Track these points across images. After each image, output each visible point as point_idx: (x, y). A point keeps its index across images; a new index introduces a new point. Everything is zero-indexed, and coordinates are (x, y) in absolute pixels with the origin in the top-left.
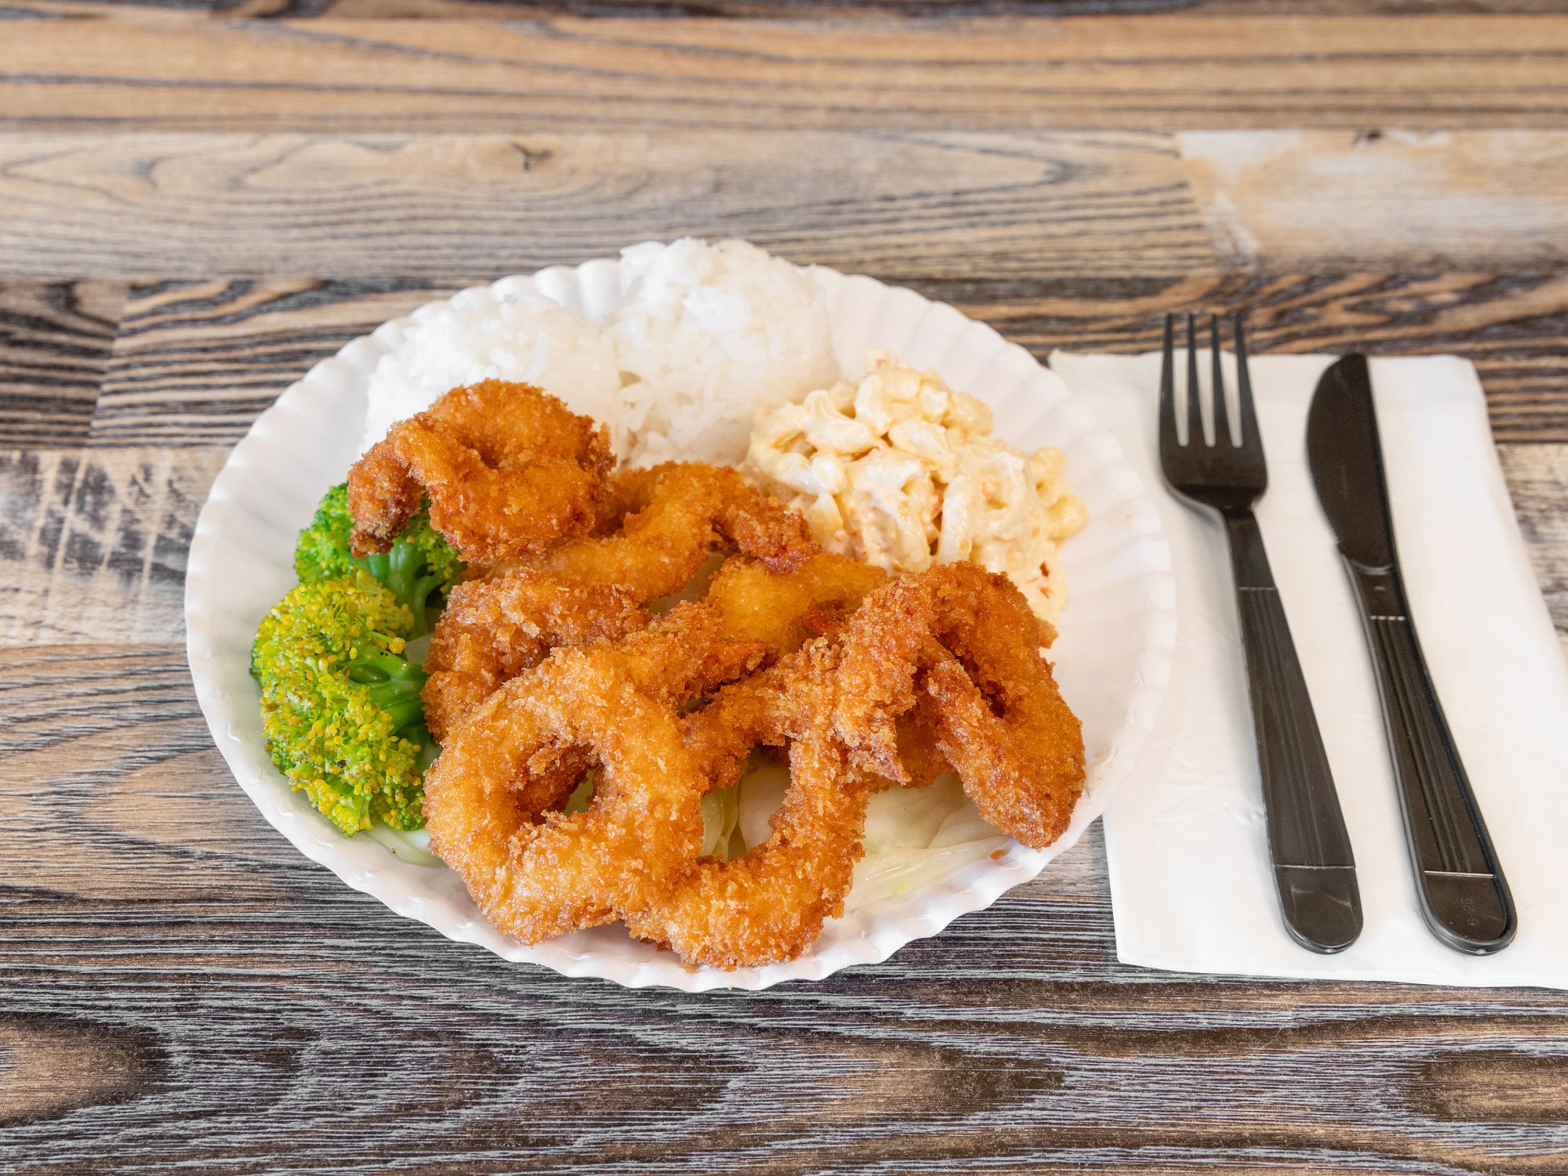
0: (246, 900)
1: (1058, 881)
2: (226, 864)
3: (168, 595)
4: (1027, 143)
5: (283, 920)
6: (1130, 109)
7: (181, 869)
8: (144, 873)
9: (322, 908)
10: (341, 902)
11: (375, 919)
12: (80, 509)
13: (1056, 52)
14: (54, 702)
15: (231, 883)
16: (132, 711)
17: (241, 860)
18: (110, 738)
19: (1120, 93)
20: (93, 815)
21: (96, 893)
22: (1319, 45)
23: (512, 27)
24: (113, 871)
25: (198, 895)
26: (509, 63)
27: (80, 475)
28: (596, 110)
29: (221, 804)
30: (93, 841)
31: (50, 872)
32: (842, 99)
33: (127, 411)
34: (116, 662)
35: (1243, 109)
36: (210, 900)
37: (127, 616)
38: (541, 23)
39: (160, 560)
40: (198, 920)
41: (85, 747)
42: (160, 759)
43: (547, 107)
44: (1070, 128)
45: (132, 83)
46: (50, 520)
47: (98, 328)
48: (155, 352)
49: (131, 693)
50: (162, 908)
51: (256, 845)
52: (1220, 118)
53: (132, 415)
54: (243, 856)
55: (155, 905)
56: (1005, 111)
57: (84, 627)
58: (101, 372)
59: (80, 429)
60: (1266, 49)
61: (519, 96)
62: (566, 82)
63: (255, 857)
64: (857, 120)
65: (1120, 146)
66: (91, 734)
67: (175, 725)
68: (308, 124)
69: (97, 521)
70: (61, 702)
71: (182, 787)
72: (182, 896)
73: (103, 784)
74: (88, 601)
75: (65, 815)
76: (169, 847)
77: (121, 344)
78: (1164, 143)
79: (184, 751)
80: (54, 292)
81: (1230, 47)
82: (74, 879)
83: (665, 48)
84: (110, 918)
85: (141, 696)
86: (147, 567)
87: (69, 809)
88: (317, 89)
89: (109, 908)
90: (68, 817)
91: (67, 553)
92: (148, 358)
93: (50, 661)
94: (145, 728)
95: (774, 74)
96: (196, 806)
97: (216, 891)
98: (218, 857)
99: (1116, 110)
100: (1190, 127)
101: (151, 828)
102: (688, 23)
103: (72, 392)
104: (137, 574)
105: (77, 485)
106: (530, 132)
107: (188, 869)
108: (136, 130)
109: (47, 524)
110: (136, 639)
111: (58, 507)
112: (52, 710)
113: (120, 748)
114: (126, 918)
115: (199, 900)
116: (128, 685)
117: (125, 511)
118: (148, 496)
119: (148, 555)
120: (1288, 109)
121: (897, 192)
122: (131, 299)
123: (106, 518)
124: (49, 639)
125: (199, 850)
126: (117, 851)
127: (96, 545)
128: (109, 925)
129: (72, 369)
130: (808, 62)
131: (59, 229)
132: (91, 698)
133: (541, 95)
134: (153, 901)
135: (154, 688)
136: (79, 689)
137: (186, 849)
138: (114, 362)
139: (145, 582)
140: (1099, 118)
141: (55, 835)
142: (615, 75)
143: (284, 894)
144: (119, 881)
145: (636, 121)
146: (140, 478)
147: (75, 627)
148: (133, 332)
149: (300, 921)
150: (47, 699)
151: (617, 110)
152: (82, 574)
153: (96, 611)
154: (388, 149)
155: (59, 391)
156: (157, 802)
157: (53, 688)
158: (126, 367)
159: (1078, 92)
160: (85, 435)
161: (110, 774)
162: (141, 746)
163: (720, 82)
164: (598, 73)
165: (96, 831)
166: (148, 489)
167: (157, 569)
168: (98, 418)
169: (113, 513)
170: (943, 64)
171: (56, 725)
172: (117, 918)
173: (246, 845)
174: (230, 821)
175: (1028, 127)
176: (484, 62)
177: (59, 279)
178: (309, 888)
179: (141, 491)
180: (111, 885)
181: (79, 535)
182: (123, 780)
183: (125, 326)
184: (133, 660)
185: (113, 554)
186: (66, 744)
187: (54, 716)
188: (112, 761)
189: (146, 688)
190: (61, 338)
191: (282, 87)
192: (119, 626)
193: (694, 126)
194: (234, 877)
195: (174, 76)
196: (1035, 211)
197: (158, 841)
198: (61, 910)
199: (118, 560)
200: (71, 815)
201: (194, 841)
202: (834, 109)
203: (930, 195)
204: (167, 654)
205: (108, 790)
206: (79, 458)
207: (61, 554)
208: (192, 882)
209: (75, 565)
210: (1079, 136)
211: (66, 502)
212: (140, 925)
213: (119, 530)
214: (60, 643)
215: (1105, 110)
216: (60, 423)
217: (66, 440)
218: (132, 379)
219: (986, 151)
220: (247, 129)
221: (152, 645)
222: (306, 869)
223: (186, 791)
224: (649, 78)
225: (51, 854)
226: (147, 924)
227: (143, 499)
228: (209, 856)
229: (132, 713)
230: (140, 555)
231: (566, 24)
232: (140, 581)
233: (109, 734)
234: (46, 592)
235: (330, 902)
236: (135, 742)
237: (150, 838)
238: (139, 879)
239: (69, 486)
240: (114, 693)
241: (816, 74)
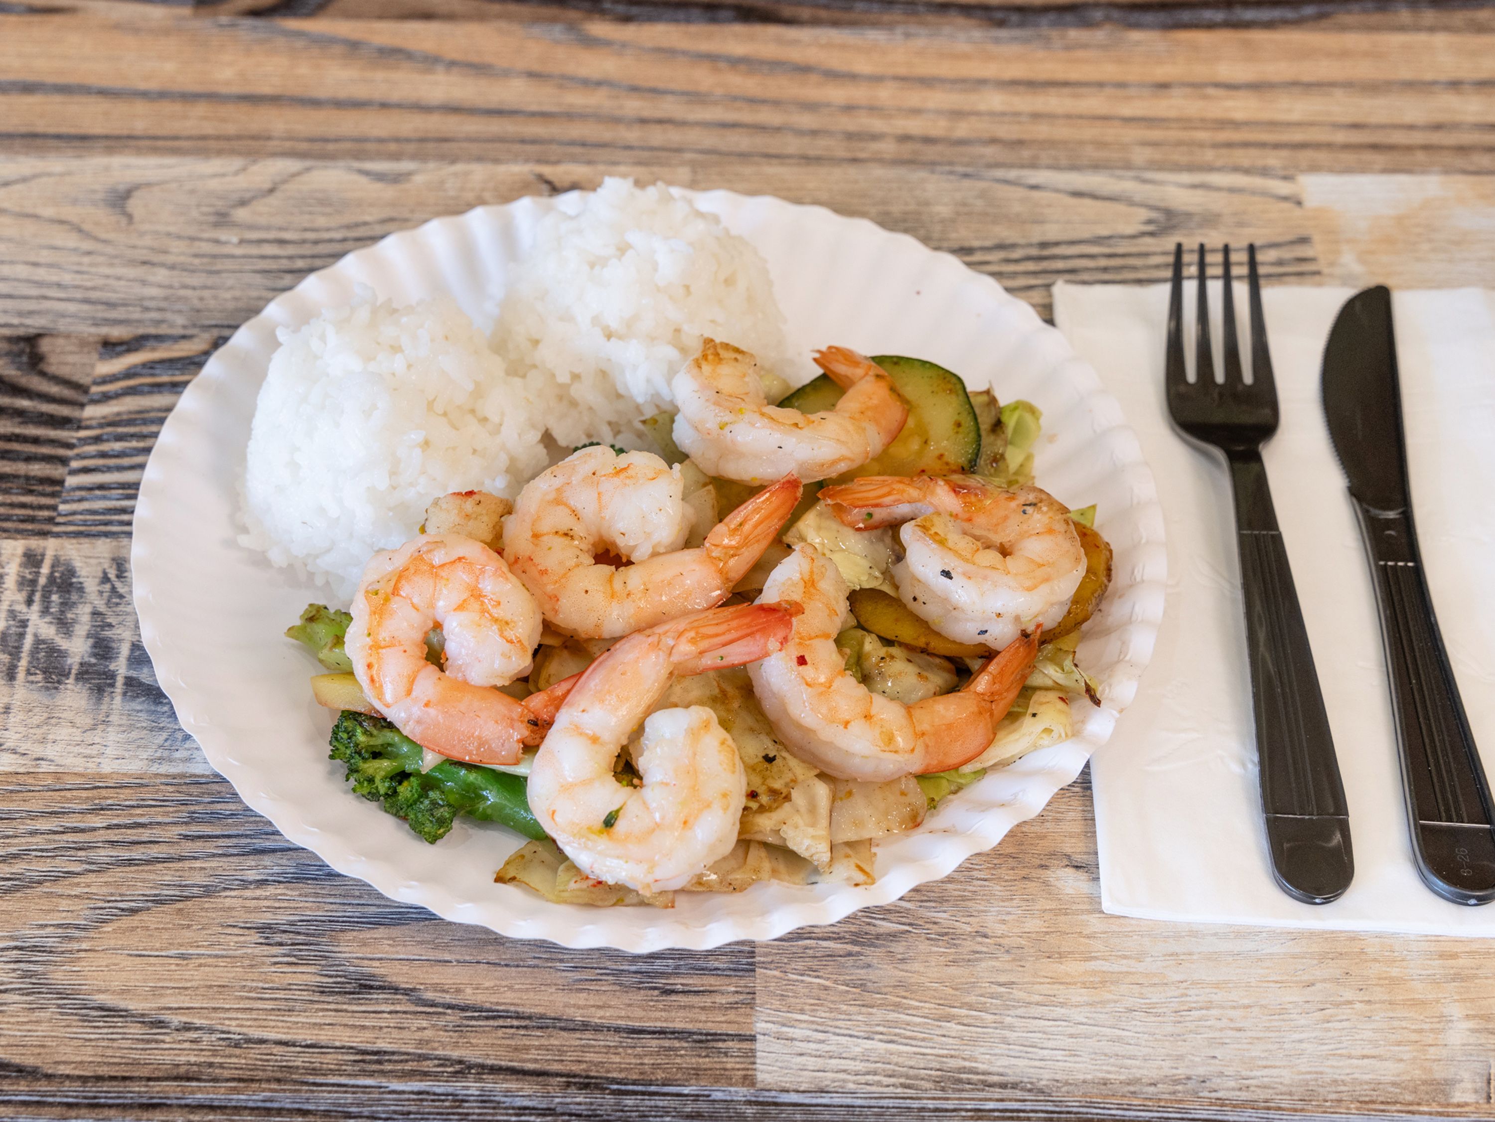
0: (228, 1080)
1: (1137, 1081)
2: (206, 1037)
3: (143, 715)
4: (1127, 185)
5: (268, 1105)
6: (1246, 145)
7: (157, 1041)
8: (115, 1045)
9: (312, 1091)
10: (333, 1085)
11: (371, 1106)
12: (45, 611)
13: (1163, 72)
14: (16, 841)
15: (212, 1060)
16: (103, 852)
17: (223, 1032)
18: (78, 884)
19: (1235, 125)
20: (59, 975)
21: (62, 1067)
22: (1466, 70)
23: (537, 30)
24: (80, 1043)
25: (175, 1072)
26: (532, 75)
27: (45, 570)
28: (632, 135)
29: (200, 965)
30: (59, 1006)
31: (12, 1041)
32: (914, 126)
33: (98, 493)
34: (84, 794)
35: (1375, 147)
36: (189, 1079)
37: (97, 740)
38: (571, 27)
39: (133, 674)
40: (175, 1102)
41: (50, 895)
42: (134, 911)
43: (576, 131)
44: (1177, 168)
45: (103, 92)
46: (12, 623)
47: (67, 393)
48: (130, 422)
49: (102, 832)
50: (136, 1087)
51: (240, 1016)
52: (1349, 158)
53: (104, 498)
54: (225, 1028)
55: (127, 1083)
56: (1100, 144)
57: (50, 751)
58: (69, 446)
59: (46, 513)
60: (1406, 74)
61: (545, 116)
62: (597, 100)
63: (238, 1030)
64: (930, 152)
65: (1232, 190)
66: (56, 879)
67: (150, 871)
68: (304, 146)
69: (65, 625)
70: (23, 840)
71: (158, 945)
72: (157, 1074)
73: (71, 939)
74: (53, 721)
75: (27, 975)
76: (143, 1015)
77: (90, 412)
78: (1283, 188)
79: (159, 901)
80: (15, 348)
81: (1364, 70)
82: (38, 1050)
83: (712, 58)
84: (77, 1097)
85: (113, 835)
86: (120, 681)
87: (32, 967)
88: (315, 103)
89: (77, 1086)
90: (30, 977)
91: (30, 662)
92: (121, 430)
93: (12, 791)
94: (118, 874)
95: (837, 94)
96: (173, 967)
97: (195, 1068)
98: (197, 1029)
99: (1229, 145)
100: (1314, 168)
101: (123, 992)
102: (739, 28)
103: (37, 469)
104: (110, 689)
105: (42, 581)
106: (557, 162)
107: (163, 1042)
108: (110, 151)
109: (8, 628)
110: (107, 767)
111: (21, 608)
112: (13, 850)
113: (88, 897)
114: (95, 1098)
115: (177, 1078)
116: (97, 821)
117: (95, 613)
118: (121, 597)
119: (121, 667)
120: (1426, 148)
121: (976, 244)
122: (102, 357)
123: (75, 621)
124: (11, 764)
125: (176, 1020)
126: (85, 1019)
127: (62, 654)
128: (77, 1105)
129: (36, 441)
130: (876, 79)
131: (22, 271)
132: (57, 837)
133: (570, 116)
134: (124, 1078)
135: (126, 826)
136: (43, 825)
137: (162, 1018)
138: (83, 434)
139: (118, 699)
140: (1209, 155)
141: (17, 998)
142: (655, 92)
143: (271, 1074)
144: (87, 1054)
145: (678, 150)
146: (112, 574)
147: (38, 750)
148: (106, 398)
149: (288, 1106)
150: (8, 837)
151: (657, 136)
152: (47, 689)
153: (63, 733)
154: (396, 179)
155: (21, 468)
156: (129, 962)
157: (14, 823)
158: (97, 439)
159: (1186, 123)
160: (51, 520)
161: (77, 927)
162: (112, 895)
163: (776, 103)
164: (635, 89)
165: (62, 994)
166: (121, 589)
167: (130, 682)
168: (65, 502)
169: (82, 614)
170: (1032, 85)
171: (18, 867)
172: (85, 1098)
173: (227, 1015)
174: (211, 987)
175: (1128, 166)
176: (506, 74)
177: (21, 332)
178: (297, 1067)
179: (114, 589)
180: (79, 1059)
181: (44, 642)
182: (92, 935)
183: (95, 389)
184: (104, 792)
185: (81, 664)
186: (28, 891)
187: (15, 856)
188: (81, 912)
189: (118, 826)
190: (24, 403)
191: (275, 100)
192: (88, 751)
193: (744, 156)
194: (215, 1053)
195: (153, 85)
196: (1134, 268)
197: (130, 1007)
198: (23, 1086)
199: (87, 672)
200: (33, 974)
201: (170, 1009)
202: (905, 138)
203: (1013, 246)
204: (142, 785)
205: (75, 946)
206: (45, 548)
207: (23, 663)
208: (168, 1058)
209: (40, 677)
210: (1186, 178)
211: (29, 602)
212: (110, 1106)
213: (88, 636)
214: (22, 770)
215: (1216, 146)
216: (23, 506)
217: (30, 527)
218: (103, 455)
219: (1078, 194)
220: (233, 152)
221: (125, 774)
222: (294, 1045)
223: (162, 950)
224: (696, 97)
225: (12, 1020)
226: (118, 1106)
227: (115, 600)
228: (187, 1027)
229: (104, 854)
230: (112, 667)
231: (600, 28)
232: (112, 699)
233: (76, 880)
234: (7, 709)
235: (321, 1085)
236: (105, 890)
237: (122, 1005)
238: (109, 1052)
239: (33, 582)
240: (83, 831)
241: (885, 94)
